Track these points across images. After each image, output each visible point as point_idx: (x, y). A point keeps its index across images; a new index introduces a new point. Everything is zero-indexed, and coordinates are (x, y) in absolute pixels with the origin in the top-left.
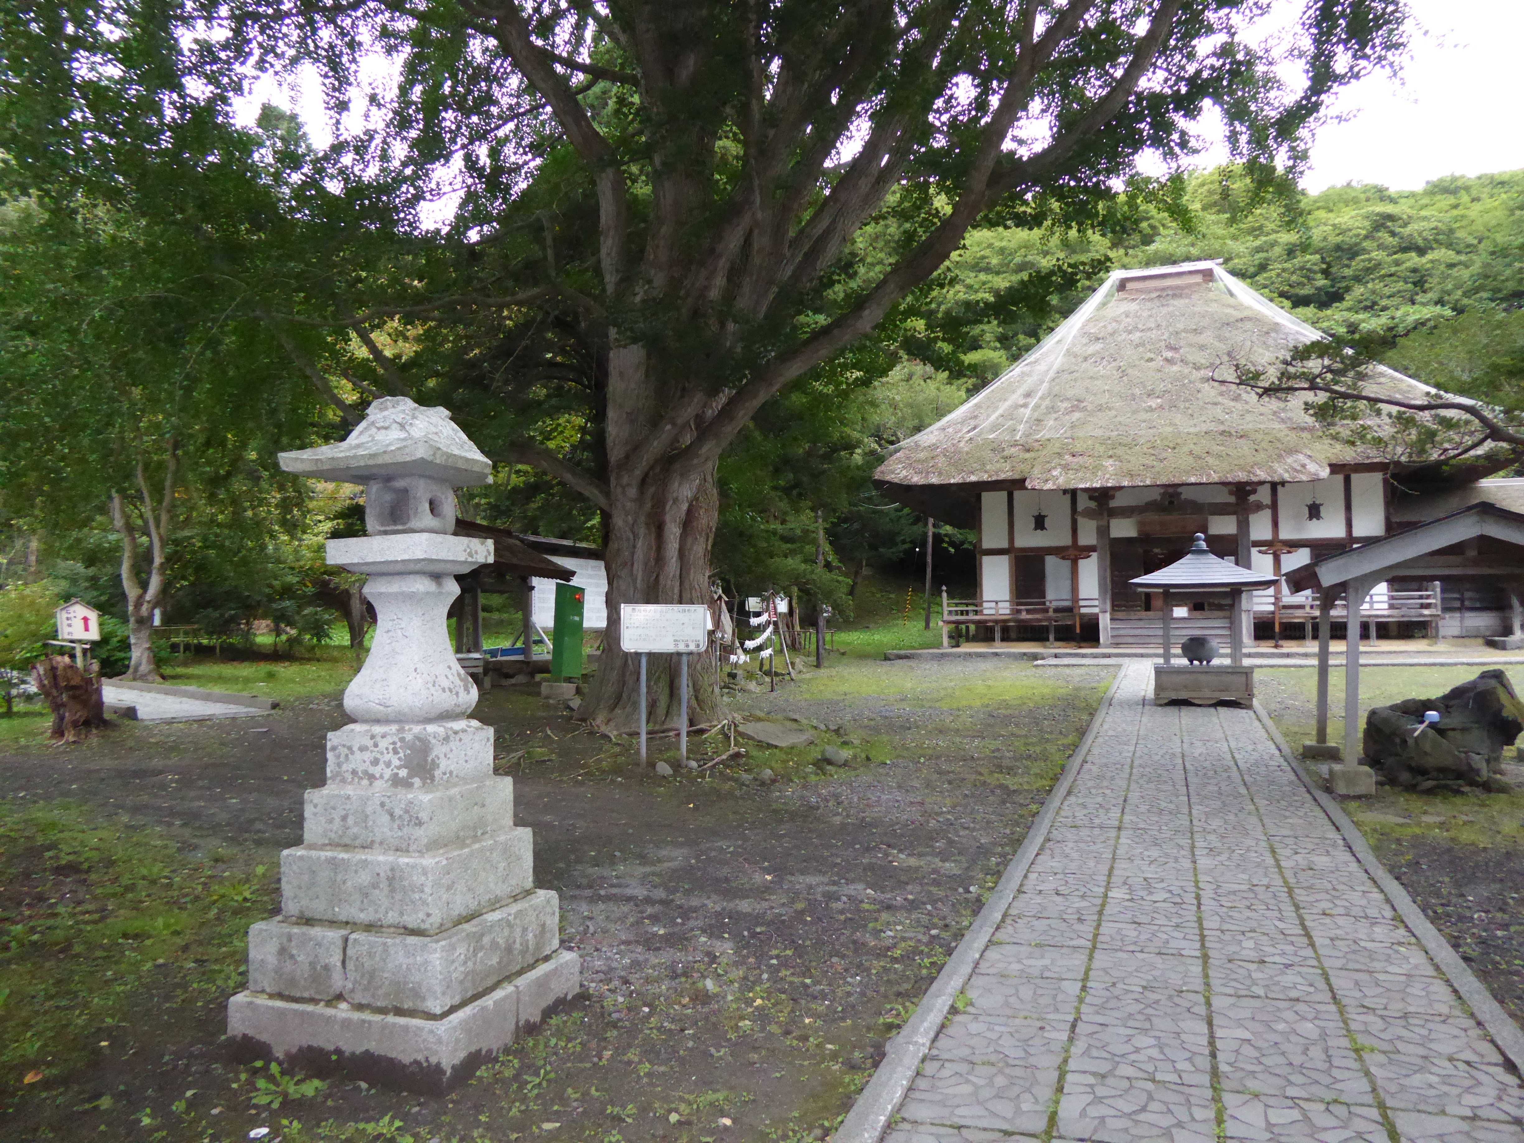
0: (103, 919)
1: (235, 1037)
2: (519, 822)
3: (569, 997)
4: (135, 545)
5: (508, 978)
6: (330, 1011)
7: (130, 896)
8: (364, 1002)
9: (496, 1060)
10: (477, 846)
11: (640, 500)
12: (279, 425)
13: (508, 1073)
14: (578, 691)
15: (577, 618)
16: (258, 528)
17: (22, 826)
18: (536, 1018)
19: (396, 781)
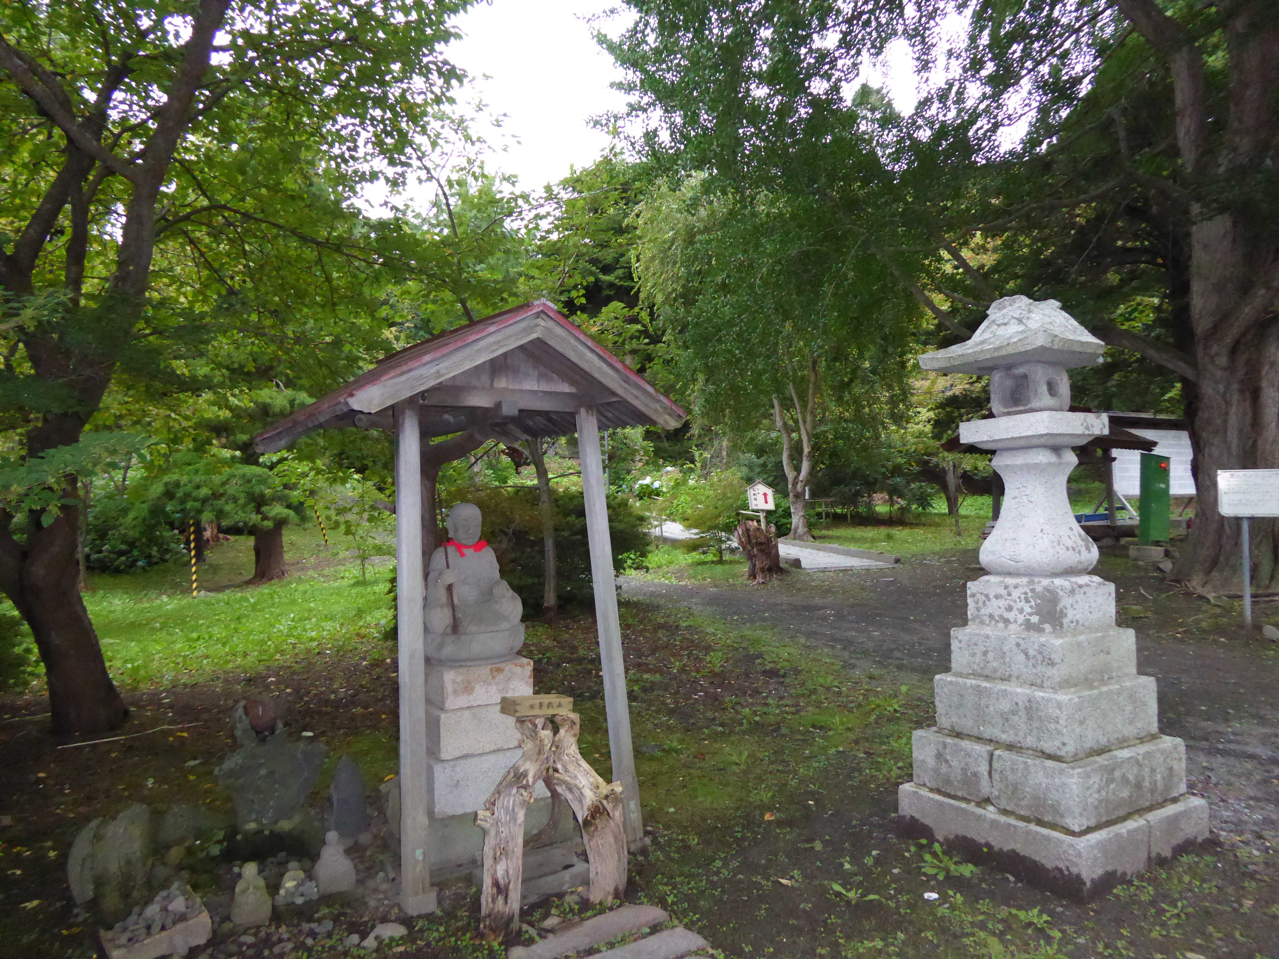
0: (797, 712)
1: (904, 817)
2: (1142, 670)
3: (1199, 840)
4: (791, 439)
5: (1140, 811)
6: (980, 811)
7: (814, 697)
8: (1008, 808)
9: (1130, 883)
10: (1104, 689)
11: (1231, 369)
12: (885, 338)
13: (1144, 898)
14: (1167, 554)
15: (1163, 486)
16: (874, 421)
17: (739, 640)
18: (1167, 853)
19: (1029, 626)
